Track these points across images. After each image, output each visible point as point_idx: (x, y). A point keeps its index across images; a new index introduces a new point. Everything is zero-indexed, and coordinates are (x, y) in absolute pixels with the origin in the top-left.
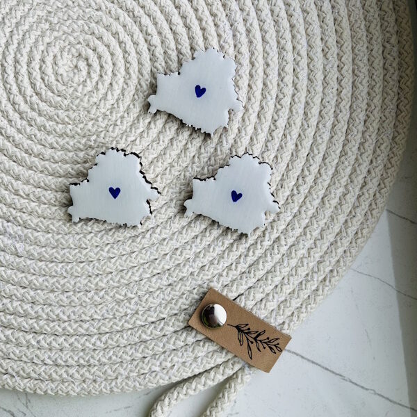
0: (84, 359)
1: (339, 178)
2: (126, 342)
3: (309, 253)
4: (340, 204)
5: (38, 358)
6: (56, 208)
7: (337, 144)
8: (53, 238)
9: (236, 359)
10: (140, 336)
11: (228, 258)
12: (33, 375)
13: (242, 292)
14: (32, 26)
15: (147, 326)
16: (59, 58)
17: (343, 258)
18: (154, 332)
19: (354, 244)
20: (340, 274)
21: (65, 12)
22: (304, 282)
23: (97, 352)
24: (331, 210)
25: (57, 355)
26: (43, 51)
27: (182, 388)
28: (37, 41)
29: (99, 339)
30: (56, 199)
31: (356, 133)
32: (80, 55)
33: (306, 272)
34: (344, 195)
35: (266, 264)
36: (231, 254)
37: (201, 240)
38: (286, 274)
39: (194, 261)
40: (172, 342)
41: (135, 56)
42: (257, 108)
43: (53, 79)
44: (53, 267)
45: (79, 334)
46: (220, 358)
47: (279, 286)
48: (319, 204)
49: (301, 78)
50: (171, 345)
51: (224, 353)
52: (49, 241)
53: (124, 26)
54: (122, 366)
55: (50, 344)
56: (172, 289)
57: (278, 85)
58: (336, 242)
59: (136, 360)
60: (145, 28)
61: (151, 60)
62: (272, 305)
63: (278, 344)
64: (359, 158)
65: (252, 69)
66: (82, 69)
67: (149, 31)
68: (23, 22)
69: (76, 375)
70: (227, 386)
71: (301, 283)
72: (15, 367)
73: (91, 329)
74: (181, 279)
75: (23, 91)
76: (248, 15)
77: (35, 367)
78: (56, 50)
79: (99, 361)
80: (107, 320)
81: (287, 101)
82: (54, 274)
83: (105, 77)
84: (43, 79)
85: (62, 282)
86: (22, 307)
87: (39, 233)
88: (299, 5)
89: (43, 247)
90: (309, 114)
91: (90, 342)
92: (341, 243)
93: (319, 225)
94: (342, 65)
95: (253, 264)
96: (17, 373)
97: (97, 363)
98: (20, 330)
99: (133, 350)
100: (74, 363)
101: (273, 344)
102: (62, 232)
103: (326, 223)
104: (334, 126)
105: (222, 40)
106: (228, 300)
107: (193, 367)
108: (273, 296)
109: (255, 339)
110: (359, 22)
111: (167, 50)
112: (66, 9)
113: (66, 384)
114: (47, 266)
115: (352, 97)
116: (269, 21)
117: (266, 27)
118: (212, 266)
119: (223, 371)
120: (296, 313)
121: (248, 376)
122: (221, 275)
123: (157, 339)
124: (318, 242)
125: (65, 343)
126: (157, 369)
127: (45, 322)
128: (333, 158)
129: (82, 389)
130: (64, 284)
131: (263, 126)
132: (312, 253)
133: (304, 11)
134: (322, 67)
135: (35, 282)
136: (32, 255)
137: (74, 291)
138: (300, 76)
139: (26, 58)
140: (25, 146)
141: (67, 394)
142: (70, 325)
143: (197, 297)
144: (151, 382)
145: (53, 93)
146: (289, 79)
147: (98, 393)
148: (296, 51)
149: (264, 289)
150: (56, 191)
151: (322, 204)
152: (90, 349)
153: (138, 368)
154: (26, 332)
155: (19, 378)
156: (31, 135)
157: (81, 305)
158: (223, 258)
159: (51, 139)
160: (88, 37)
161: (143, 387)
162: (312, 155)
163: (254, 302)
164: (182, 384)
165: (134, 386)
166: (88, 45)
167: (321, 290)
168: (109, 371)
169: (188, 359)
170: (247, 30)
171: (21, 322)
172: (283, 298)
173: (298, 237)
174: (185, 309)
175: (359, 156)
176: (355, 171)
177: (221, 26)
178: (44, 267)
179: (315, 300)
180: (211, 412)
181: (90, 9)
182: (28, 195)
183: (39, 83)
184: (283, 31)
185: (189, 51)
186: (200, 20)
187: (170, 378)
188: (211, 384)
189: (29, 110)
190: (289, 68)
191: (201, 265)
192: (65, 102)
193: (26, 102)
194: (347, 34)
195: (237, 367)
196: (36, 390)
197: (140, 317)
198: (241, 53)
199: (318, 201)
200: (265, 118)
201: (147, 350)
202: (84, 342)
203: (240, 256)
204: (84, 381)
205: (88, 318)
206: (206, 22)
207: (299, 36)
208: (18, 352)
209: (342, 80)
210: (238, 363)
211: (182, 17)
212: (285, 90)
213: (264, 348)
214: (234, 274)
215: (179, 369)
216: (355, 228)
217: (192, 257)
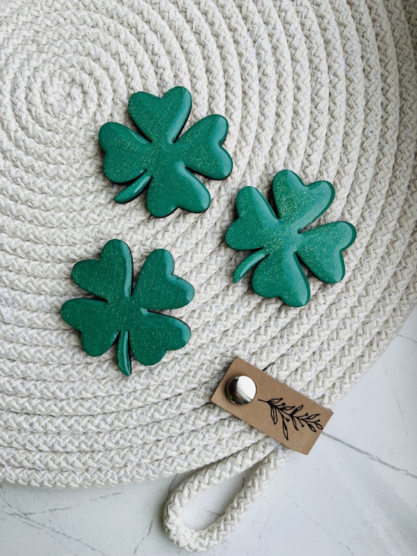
0: (86, 444)
1: (386, 222)
2: (135, 423)
3: (352, 313)
4: (388, 253)
5: (32, 444)
6: (49, 264)
7: (383, 183)
8: (46, 301)
9: (268, 440)
10: (153, 415)
11: (256, 321)
12: (26, 463)
13: (273, 361)
14: (17, 48)
15: (161, 404)
16: (49, 84)
17: (393, 317)
18: (169, 410)
19: (405, 301)
20: (390, 336)
21: (56, 30)
22: (347, 347)
23: (102, 435)
24: (377, 261)
25: (54, 440)
26: (29, 77)
27: (204, 476)
28: (22, 65)
29: (104, 420)
30: (49, 254)
31: (405, 168)
32: (73, 80)
33: (349, 336)
34: (393, 242)
35: (302, 327)
36: (259, 315)
37: (223, 299)
38: (326, 337)
39: (215, 325)
40: (191, 422)
41: (140, 81)
42: (287, 141)
43: (41, 110)
44: (46, 335)
45: (80, 414)
46: (249, 439)
47: (318, 352)
48: (363, 254)
49: (338, 103)
50: (190, 426)
51: (253, 433)
52: (41, 305)
53: (126, 45)
54: (132, 452)
55: (45, 427)
56: (189, 359)
57: (311, 113)
58: (384, 298)
59: (148, 444)
60: (151, 47)
61: (158, 85)
62: (309, 375)
63: (319, 421)
64: (410, 197)
65: (279, 94)
66: (76, 97)
67: (156, 50)
68: (6, 45)
69: (78, 464)
70: (258, 472)
71: (343, 348)
72: (5, 454)
73: (94, 408)
74: (199, 347)
75: (5, 125)
76: (274, 29)
77: (28, 454)
78: (45, 75)
79: (104, 445)
80: (113, 397)
81: (322, 132)
82: (48, 343)
83: (104, 107)
84: (29, 111)
85: (58, 353)
86: (11, 384)
87: (30, 296)
88: (334, 17)
89: (34, 312)
90: (349, 146)
91: (92, 423)
92: (391, 300)
93: (363, 278)
94: (388, 88)
95: (285, 328)
96: (7, 461)
97: (102, 449)
98: (9, 411)
99: (144, 432)
100: (75, 449)
101: (313, 420)
102: (56, 294)
103: (371, 277)
104: (378, 160)
105: (243, 60)
106: (258, 370)
107: (217, 450)
108: (311, 365)
109: (291, 415)
110: (405, 37)
111: (178, 73)
112: (57, 27)
113: (66, 474)
114: (39, 334)
115: (400, 126)
116: (299, 35)
117: (296, 43)
118: (237, 331)
119: (253, 455)
120: (338, 385)
121: (283, 460)
122: (247, 341)
123: (173, 418)
124: (362, 299)
125: (63, 425)
126: (174, 454)
127: (39, 401)
128: (379, 198)
129: (84, 479)
130: (60, 356)
131: (295, 162)
132: (356, 312)
133: (340, 24)
134: (364, 90)
135: (26, 353)
136: (21, 321)
137: (73, 364)
138: (337, 101)
139: (10, 86)
140: (10, 191)
141: (68, 485)
142: (68, 404)
143: (220, 368)
144: (167, 470)
145: (42, 126)
146: (324, 105)
147: (103, 484)
148: (332, 72)
149: (299, 357)
150: (49, 245)
151: (366, 254)
152: (93, 432)
153: (152, 453)
154: (17, 413)
155: (9, 467)
156: (16, 178)
157: (81, 379)
158: (249, 321)
159: (41, 182)
160: (82, 58)
161: (157, 476)
162: (354, 195)
163: (288, 373)
164: (204, 471)
165: (147, 475)
166: (83, 68)
167: (367, 356)
168: (117, 457)
169: (210, 442)
170: (273, 47)
171: (11, 401)
172: (323, 367)
173: (338, 294)
174: (205, 383)
175: (409, 195)
176: (406, 213)
177: (242, 42)
178: (35, 335)
179: (360, 368)
180: (238, 504)
181: (85, 26)
182: (15, 250)
183: (25, 115)
184: (316, 48)
185: (204, 74)
186: (216, 36)
187: (189, 465)
188: (239, 470)
189: (13, 149)
190: (324, 92)
191: (223, 329)
192: (57, 137)
193: (10, 138)
194: (391, 51)
195: (269, 449)
196: (30, 481)
197: (152, 393)
198: (267, 75)
199: (362, 250)
200: (297, 152)
201: (161, 433)
202: (86, 424)
203: (270, 317)
204: (87, 470)
205: (90, 396)
206: (224, 38)
207: (335, 54)
208: (7, 437)
209: (387, 105)
210: (270, 444)
211: (195, 33)
212: (320, 118)
213: (303, 426)
214: (263, 339)
215: (200, 453)
216: (405, 282)
217: (212, 320)
